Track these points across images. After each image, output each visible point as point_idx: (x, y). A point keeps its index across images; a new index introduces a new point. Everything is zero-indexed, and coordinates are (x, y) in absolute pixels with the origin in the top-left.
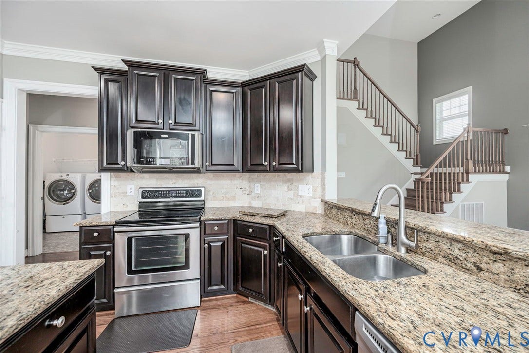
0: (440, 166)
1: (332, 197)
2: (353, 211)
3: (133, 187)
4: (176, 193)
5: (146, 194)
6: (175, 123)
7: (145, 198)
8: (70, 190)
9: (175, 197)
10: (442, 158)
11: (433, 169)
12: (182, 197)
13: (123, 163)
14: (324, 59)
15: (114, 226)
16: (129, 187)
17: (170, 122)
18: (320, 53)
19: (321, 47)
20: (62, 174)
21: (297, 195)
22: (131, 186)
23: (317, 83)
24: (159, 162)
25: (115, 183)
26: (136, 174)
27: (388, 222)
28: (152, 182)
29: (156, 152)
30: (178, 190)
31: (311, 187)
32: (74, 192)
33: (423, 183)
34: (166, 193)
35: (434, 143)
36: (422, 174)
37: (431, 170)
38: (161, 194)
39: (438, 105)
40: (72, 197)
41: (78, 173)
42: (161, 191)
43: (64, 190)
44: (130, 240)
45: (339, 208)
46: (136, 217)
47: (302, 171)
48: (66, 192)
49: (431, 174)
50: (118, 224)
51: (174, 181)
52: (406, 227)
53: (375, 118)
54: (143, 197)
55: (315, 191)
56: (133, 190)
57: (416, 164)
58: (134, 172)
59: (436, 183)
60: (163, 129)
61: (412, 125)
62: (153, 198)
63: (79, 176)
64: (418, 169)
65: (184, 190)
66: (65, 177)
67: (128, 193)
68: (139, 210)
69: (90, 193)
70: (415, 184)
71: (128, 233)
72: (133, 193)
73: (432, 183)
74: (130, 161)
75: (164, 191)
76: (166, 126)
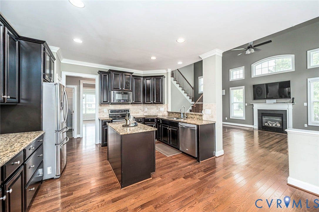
0: (199, 102)
1: (170, 110)
2: (176, 113)
3: (106, 109)
5: (112, 111)
9: (121, 112)
10: (199, 99)
11: (197, 103)
12: (123, 112)
13: (109, 101)
14: (167, 73)
15: (112, 120)
17: (124, 89)
18: (166, 71)
19: (167, 70)
21: (160, 111)
23: (165, 79)
25: (100, 108)
27: (183, 113)
31: (164, 108)
33: (194, 107)
35: (199, 93)
36: (194, 104)
37: (196, 103)
39: (200, 79)
42: (117, 110)
45: (172, 113)
47: (163, 104)
49: (196, 104)
52: (186, 114)
53: (179, 84)
54: (111, 113)
55: (165, 109)
57: (193, 101)
59: (198, 107)
61: (191, 87)
64: (193, 103)
65: (124, 110)
67: (105, 111)
68: (109, 117)
70: (192, 108)
73: (196, 107)
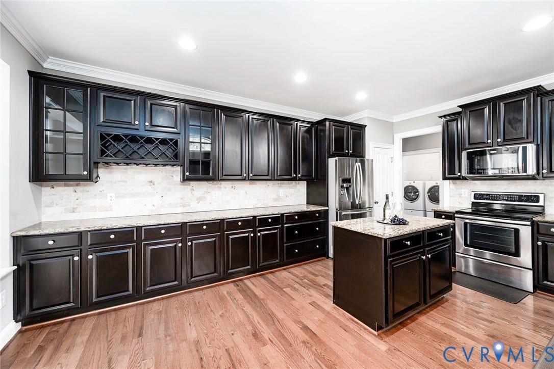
3: (467, 191)
4: (508, 197)
5: (478, 196)
6: (504, 139)
7: (477, 199)
8: (415, 193)
9: (507, 200)
12: (514, 201)
13: (459, 174)
15: (454, 213)
16: (463, 190)
17: (499, 140)
20: (410, 182)
22: (465, 190)
24: (490, 172)
25: (452, 186)
26: (469, 181)
28: (483, 187)
29: (487, 165)
30: (510, 195)
32: (418, 195)
34: (497, 197)
38: (492, 197)
40: (416, 198)
41: (421, 180)
42: (492, 195)
43: (411, 193)
44: (466, 224)
46: (470, 211)
48: (412, 194)
50: (457, 212)
51: (505, 187)
54: (475, 198)
56: (467, 193)
58: (467, 179)
60: (492, 146)
62: (484, 200)
63: (421, 182)
65: (517, 195)
66: (412, 184)
67: (463, 195)
68: (472, 208)
69: (429, 195)
71: (464, 220)
72: (467, 195)
74: (464, 172)
75: (494, 195)
76: (495, 144)
